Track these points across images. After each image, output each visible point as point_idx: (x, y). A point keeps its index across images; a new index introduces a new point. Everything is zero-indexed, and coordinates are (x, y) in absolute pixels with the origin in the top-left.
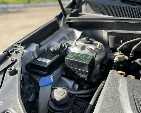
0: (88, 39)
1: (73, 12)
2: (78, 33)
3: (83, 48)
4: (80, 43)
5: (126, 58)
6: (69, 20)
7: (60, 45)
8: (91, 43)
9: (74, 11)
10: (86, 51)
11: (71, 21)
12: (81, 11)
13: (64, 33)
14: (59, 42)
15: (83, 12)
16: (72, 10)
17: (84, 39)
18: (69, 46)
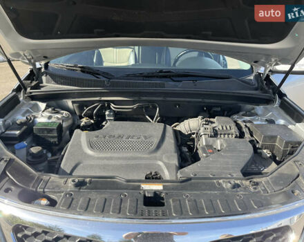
0: (54, 110)
1: (33, 84)
2: (42, 105)
3: (50, 118)
4: (47, 114)
6: (31, 93)
7: (25, 118)
8: (58, 113)
10: (53, 120)
11: (33, 94)
12: (42, 83)
13: (27, 106)
14: (23, 115)
15: (44, 84)
16: (31, 83)
17: (50, 109)
18: (35, 117)
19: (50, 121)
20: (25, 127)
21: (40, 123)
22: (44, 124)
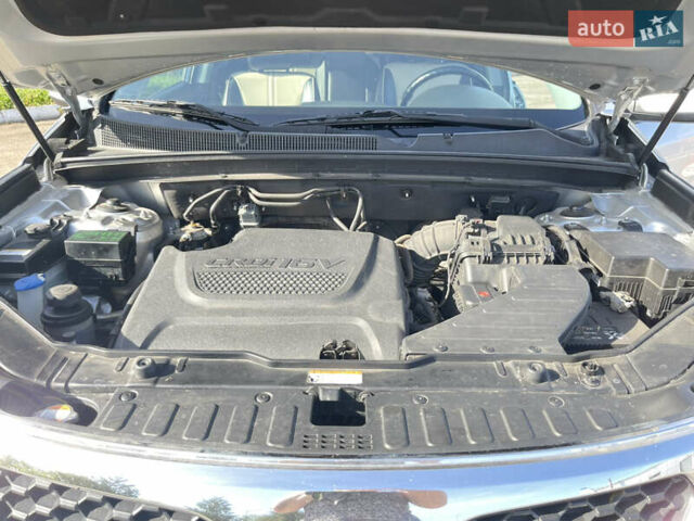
0: (117, 203)
1: (70, 146)
2: (91, 194)
3: (106, 221)
4: (100, 213)
5: (208, 232)
6: (63, 164)
7: (48, 222)
8: (126, 210)
9: (74, 143)
10: (113, 226)
11: (69, 167)
12: (94, 144)
13: (56, 197)
14: (45, 215)
15: (99, 146)
16: (67, 143)
17: (109, 203)
18: (71, 220)
19: (106, 228)
20: (45, 242)
21: (81, 232)
22: (91, 235)
